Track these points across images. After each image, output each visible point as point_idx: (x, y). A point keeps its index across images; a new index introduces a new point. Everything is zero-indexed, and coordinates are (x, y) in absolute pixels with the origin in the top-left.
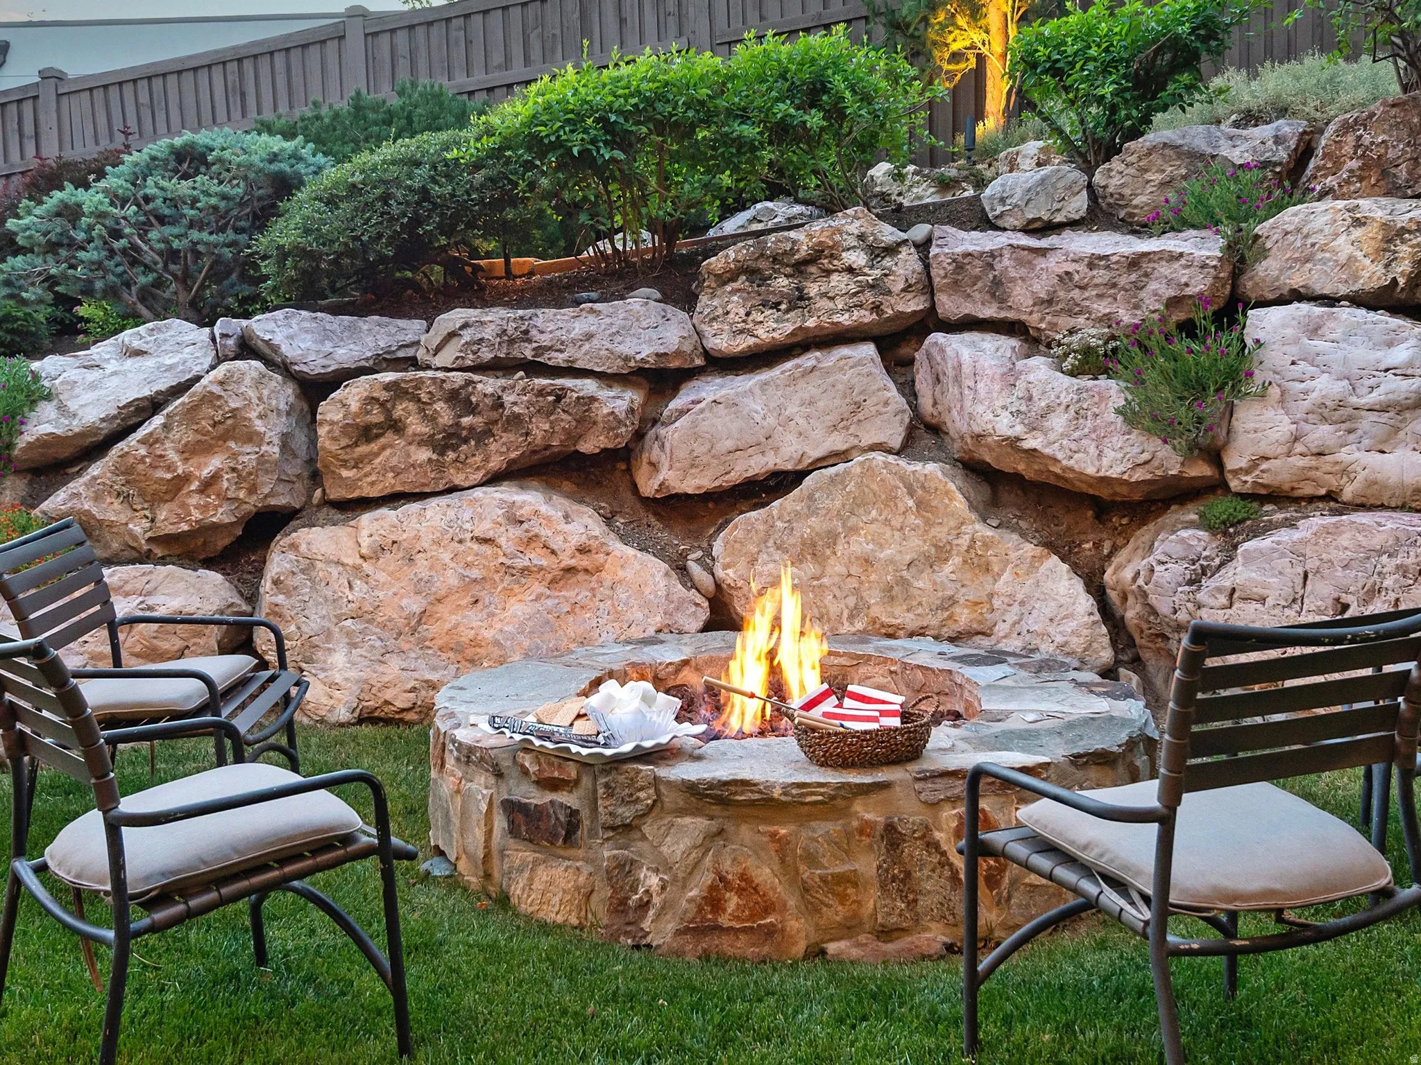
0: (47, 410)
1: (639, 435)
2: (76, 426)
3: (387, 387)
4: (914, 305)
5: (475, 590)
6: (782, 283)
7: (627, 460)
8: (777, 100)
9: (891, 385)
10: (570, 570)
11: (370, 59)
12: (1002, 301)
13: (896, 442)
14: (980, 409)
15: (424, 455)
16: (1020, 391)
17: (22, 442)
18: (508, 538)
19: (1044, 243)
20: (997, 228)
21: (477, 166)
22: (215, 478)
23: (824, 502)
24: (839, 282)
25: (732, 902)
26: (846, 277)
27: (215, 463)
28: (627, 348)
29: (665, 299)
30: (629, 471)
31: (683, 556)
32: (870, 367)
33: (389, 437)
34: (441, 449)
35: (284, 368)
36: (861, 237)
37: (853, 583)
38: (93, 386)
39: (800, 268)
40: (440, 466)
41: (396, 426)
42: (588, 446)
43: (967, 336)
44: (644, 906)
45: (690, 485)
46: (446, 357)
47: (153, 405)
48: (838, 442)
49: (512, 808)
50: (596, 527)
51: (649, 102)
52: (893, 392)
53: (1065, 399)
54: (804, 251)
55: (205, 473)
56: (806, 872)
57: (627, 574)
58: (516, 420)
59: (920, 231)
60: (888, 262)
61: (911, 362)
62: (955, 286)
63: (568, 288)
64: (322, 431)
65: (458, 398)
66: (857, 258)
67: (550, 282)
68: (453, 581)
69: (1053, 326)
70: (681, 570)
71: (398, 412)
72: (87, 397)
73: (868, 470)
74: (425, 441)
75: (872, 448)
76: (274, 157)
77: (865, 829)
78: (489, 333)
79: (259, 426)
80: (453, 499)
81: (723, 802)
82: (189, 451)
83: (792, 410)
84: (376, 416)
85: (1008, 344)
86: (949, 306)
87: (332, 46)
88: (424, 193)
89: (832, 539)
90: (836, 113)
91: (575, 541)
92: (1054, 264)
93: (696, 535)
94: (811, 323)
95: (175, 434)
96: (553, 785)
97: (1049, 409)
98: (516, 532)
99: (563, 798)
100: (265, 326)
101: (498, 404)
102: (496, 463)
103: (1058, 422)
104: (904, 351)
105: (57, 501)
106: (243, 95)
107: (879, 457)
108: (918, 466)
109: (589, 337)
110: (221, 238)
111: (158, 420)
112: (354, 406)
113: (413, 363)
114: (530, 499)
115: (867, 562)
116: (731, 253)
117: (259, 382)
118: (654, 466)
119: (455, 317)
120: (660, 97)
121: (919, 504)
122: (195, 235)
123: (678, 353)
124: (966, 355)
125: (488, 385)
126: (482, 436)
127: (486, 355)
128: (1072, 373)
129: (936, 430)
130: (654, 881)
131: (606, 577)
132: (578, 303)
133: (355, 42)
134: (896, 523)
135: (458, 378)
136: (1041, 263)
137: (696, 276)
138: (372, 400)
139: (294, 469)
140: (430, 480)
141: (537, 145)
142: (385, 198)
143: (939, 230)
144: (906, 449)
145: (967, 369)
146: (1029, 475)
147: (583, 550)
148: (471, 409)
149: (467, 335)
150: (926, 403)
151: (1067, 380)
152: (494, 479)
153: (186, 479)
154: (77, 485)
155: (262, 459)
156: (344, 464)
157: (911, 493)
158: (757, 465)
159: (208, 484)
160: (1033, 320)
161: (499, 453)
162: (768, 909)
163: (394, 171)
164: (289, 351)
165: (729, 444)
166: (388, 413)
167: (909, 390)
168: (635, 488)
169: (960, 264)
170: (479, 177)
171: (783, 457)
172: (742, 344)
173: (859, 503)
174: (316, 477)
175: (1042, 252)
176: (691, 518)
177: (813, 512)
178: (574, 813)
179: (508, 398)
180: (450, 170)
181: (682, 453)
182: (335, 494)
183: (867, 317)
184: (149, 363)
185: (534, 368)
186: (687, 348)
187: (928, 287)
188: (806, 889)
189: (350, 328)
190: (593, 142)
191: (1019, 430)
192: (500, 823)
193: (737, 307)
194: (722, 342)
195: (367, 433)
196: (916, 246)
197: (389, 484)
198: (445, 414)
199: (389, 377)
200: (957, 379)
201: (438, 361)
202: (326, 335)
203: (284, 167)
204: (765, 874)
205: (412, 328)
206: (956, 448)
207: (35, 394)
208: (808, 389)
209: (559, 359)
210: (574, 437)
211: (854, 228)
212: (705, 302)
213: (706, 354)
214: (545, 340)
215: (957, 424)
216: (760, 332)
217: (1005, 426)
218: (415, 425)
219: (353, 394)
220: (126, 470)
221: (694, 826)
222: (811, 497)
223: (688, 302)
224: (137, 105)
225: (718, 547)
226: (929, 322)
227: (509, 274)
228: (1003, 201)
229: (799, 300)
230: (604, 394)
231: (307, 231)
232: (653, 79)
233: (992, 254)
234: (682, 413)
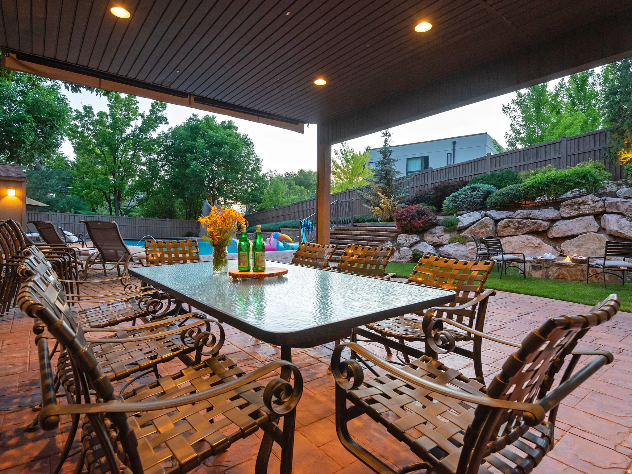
0: (460, 223)
1: (549, 229)
2: (464, 225)
3: (509, 221)
4: (601, 210)
5: (521, 249)
6: (576, 206)
7: (546, 232)
8: (577, 178)
9: (596, 222)
10: (537, 247)
11: (491, 163)
12: (618, 209)
13: (596, 231)
14: (611, 226)
15: (513, 230)
16: (619, 223)
17: (458, 227)
18: (527, 242)
19: (627, 200)
20: (619, 198)
21: (523, 190)
22: (483, 232)
23: (581, 239)
24: (587, 206)
25: (561, 276)
26: (588, 206)
27: (483, 230)
28: (547, 216)
29: (554, 209)
30: (546, 234)
31: (556, 246)
32: (591, 219)
33: (508, 228)
34: (516, 229)
35: (492, 218)
36: (592, 199)
37: (586, 251)
38: (466, 220)
39: (579, 204)
40: (516, 232)
41: (509, 226)
42: (540, 230)
43: (611, 215)
44: (550, 276)
45: (557, 236)
46: (517, 217)
47: (474, 223)
48: (585, 231)
49: (533, 266)
50: (541, 241)
51: (553, 180)
52: (596, 223)
53: (627, 225)
54: (580, 201)
55: (482, 231)
56: (571, 273)
57: (546, 248)
58: (528, 226)
59: (604, 198)
60: (596, 203)
61: (600, 219)
62: (609, 207)
63: (537, 207)
64: (498, 227)
65: (519, 223)
66: (590, 203)
67: (533, 206)
68: (518, 247)
69: (628, 214)
70: (555, 248)
71: (510, 224)
72: (465, 221)
73: (591, 235)
74: (513, 228)
75: (591, 232)
76: (488, 188)
77: (579, 269)
78: (524, 214)
79: (490, 226)
80: (518, 236)
81: (561, 265)
82: (480, 229)
83: (576, 225)
84: (507, 225)
85: (618, 216)
86: (608, 210)
87: (483, 161)
88: (515, 194)
89: (582, 245)
90: (587, 180)
91: (537, 243)
92: (628, 204)
93: (558, 244)
94: (581, 213)
95: (478, 226)
96: (539, 263)
97: (625, 226)
98: (528, 241)
99: (540, 265)
100: (489, 212)
101: (526, 224)
102: (525, 232)
103: (626, 228)
104: (600, 217)
105: (462, 234)
106: (465, 170)
107: (592, 233)
108: (600, 235)
109: (541, 214)
110: (479, 200)
111: (475, 225)
112: (503, 223)
113: (512, 218)
114: (530, 237)
115: (589, 248)
116: (567, 202)
117: (489, 220)
118: (551, 233)
119: (519, 211)
120: (555, 179)
121: (599, 240)
122: (475, 199)
123: (556, 217)
124: (610, 218)
125: (524, 221)
126: (523, 228)
127: (524, 217)
128: (630, 221)
129: (604, 229)
130: (551, 273)
131: (542, 248)
132: (539, 209)
133: (488, 160)
134: (595, 243)
135: (520, 220)
136: (626, 204)
137: (560, 205)
138: (506, 223)
139: (493, 232)
140: (514, 234)
141: (533, 187)
142: (508, 195)
143: (607, 198)
144: (598, 231)
145: (610, 220)
146: (621, 237)
147: (539, 244)
148: (521, 224)
149: (521, 214)
150: (602, 225)
151: (629, 222)
152: (524, 234)
153: (479, 232)
154: (465, 232)
155: (490, 230)
156: (501, 231)
157: (598, 238)
158: (569, 234)
159: (483, 233)
160: (624, 213)
161: (525, 230)
162: (566, 277)
163: (509, 191)
164: (493, 216)
165: (565, 230)
166: (508, 224)
167: (600, 223)
168: (547, 236)
169: (610, 204)
170: (523, 192)
171: (575, 232)
172: (568, 216)
173: (588, 240)
174: (496, 233)
175: (626, 202)
176: (557, 241)
177: (579, 241)
178: (541, 266)
179: (527, 223)
180: (519, 191)
181: (556, 231)
182: (499, 235)
183: (592, 212)
184: (472, 217)
185: (531, 219)
186: (558, 216)
187: (604, 207)
188: (570, 275)
189: (502, 213)
190: (543, 186)
191: (618, 229)
192: (531, 268)
193: (567, 210)
194: (564, 215)
195: (505, 227)
196: (603, 200)
197: (508, 234)
198: (517, 225)
199: (509, 220)
200: (608, 222)
201: (516, 217)
202: (498, 214)
203: (490, 190)
204: (565, 273)
205: (512, 213)
206: (608, 232)
207: (458, 221)
208: (580, 223)
209: (536, 217)
210: (538, 228)
211: (590, 198)
212: (561, 209)
213: (561, 217)
214: (533, 215)
215: (608, 228)
216: (571, 214)
217: (616, 229)
218: (512, 226)
219: (503, 222)
220: (471, 231)
221: (556, 268)
222: (579, 239)
223: (558, 209)
224: (446, 173)
225: (562, 245)
226: (605, 212)
227: (526, 204)
228: (620, 193)
229: (579, 209)
230: (543, 223)
231: (496, 200)
232: (554, 177)
233: (617, 202)
234: (556, 225)
